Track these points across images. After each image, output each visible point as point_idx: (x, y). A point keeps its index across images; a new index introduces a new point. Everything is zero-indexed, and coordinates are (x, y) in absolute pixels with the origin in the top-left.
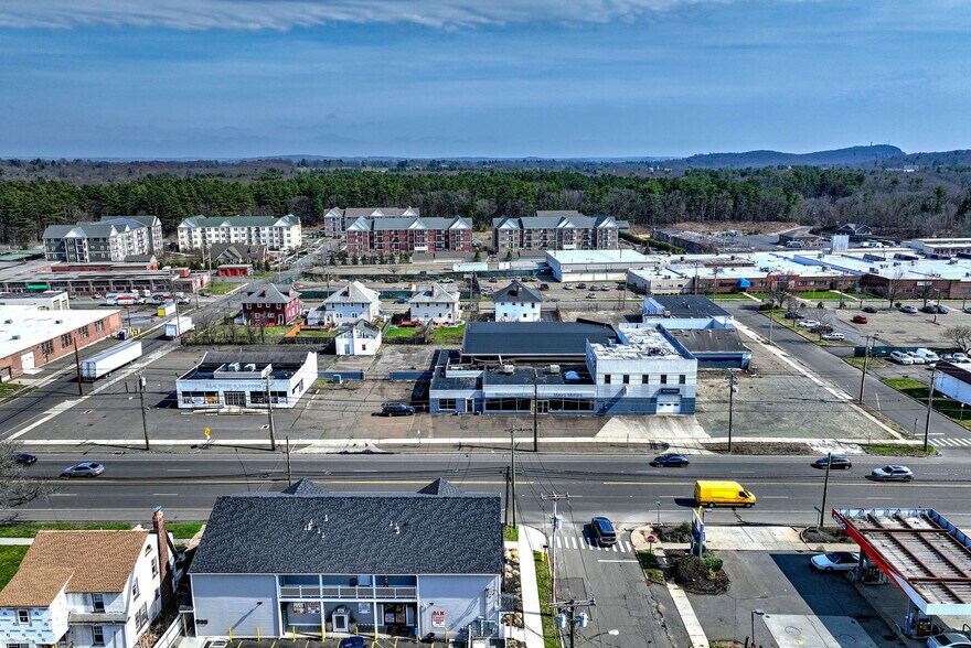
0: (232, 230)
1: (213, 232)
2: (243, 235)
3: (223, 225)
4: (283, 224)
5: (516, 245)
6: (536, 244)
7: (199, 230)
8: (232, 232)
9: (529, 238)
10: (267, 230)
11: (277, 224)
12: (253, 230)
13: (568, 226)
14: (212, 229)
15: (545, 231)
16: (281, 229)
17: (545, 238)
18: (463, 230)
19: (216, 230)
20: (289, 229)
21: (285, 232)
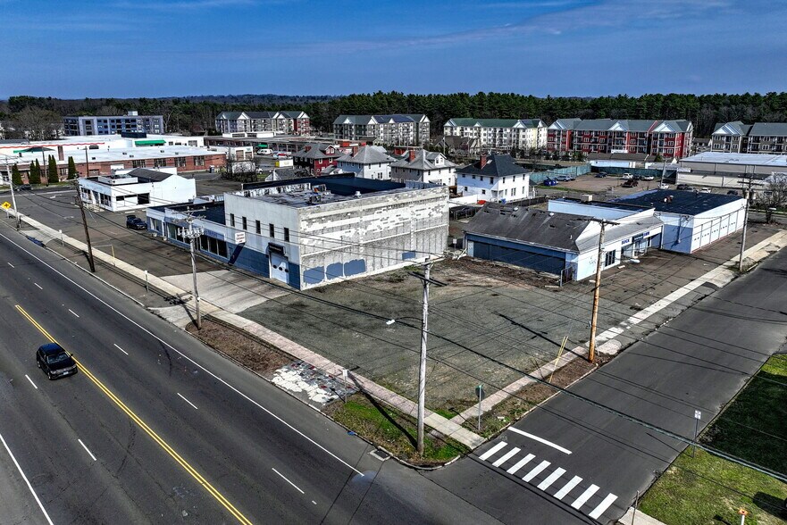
0: (482, 129)
1: (469, 130)
2: (490, 135)
3: (477, 125)
4: (521, 126)
7: (459, 129)
8: (483, 132)
10: (508, 131)
11: (515, 126)
12: (498, 130)
14: (469, 129)
16: (518, 129)
18: (668, 134)
19: (471, 129)
20: (524, 130)
21: (521, 133)
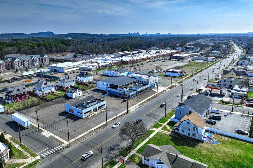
5: (20, 66)
6: (26, 65)
9: (24, 63)
13: (35, 58)
15: (28, 60)
17: (28, 63)
18: (2, 63)
